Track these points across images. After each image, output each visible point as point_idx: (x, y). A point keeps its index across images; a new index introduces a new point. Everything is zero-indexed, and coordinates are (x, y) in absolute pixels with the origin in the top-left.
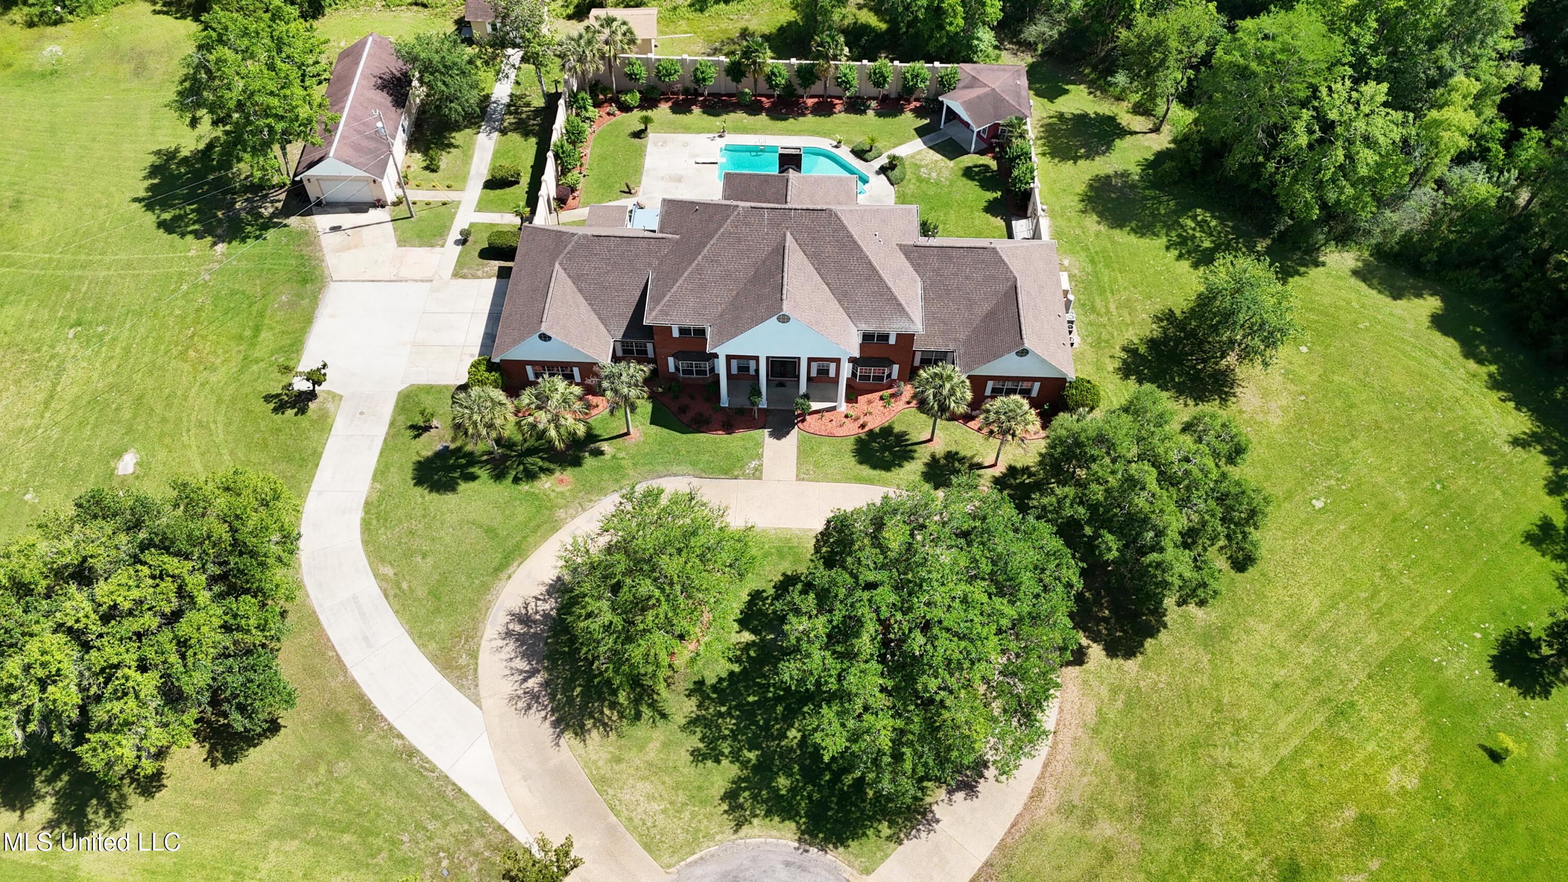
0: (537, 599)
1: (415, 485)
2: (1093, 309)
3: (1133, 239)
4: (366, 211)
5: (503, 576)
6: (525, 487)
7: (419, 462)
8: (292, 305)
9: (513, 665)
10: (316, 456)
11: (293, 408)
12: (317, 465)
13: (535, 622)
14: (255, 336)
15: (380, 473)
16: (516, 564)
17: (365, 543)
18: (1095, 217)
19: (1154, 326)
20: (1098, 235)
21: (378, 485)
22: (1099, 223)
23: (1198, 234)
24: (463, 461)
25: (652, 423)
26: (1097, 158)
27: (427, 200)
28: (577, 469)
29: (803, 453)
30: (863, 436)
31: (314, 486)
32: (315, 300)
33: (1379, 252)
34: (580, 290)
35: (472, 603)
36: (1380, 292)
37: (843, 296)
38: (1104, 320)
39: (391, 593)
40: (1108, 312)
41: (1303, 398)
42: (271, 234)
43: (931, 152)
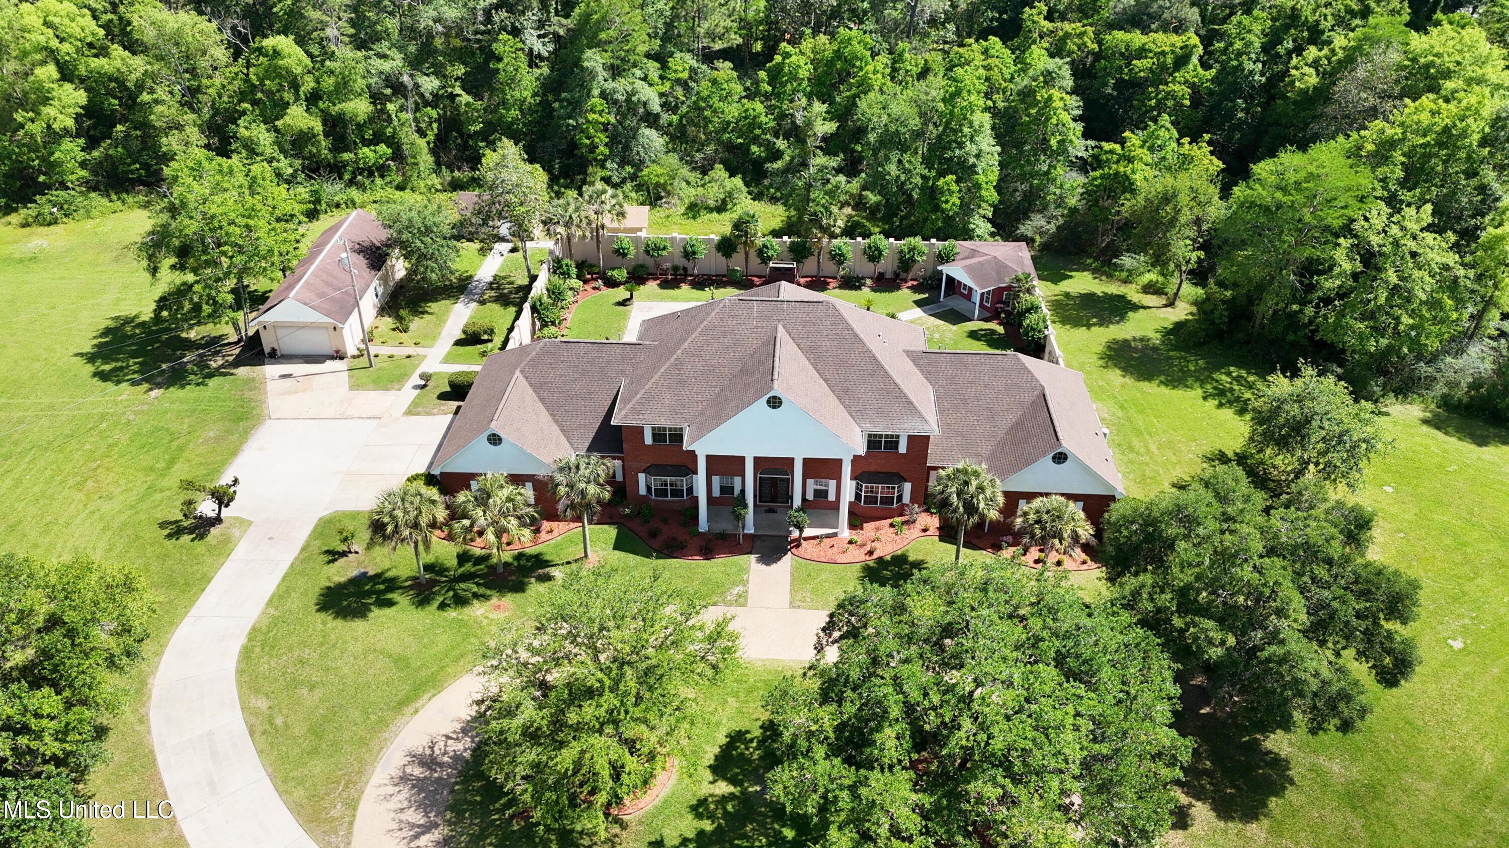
0: (448, 737)
1: (318, 610)
2: (1131, 448)
3: (1164, 390)
4: (323, 362)
5: (409, 710)
6: (452, 614)
7: (328, 588)
8: (218, 439)
9: (403, 817)
10: (206, 580)
11: (190, 533)
12: (203, 590)
13: (441, 765)
14: (168, 468)
15: (278, 598)
16: (427, 696)
17: (240, 672)
18: (1118, 372)
19: (1205, 465)
20: (1123, 386)
21: (272, 611)
22: (1124, 376)
23: (1236, 387)
24: (382, 587)
25: (615, 548)
26: (1111, 326)
27: (389, 353)
28: (518, 596)
29: (797, 580)
30: (871, 564)
31: (194, 612)
32: (245, 436)
33: (1446, 402)
34: (542, 400)
35: (363, 742)
36: (1460, 439)
37: (843, 394)
38: (1147, 459)
39: (259, 729)
40: (1148, 452)
41: (1402, 535)
42: (213, 383)
43: (932, 318)
